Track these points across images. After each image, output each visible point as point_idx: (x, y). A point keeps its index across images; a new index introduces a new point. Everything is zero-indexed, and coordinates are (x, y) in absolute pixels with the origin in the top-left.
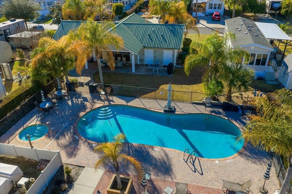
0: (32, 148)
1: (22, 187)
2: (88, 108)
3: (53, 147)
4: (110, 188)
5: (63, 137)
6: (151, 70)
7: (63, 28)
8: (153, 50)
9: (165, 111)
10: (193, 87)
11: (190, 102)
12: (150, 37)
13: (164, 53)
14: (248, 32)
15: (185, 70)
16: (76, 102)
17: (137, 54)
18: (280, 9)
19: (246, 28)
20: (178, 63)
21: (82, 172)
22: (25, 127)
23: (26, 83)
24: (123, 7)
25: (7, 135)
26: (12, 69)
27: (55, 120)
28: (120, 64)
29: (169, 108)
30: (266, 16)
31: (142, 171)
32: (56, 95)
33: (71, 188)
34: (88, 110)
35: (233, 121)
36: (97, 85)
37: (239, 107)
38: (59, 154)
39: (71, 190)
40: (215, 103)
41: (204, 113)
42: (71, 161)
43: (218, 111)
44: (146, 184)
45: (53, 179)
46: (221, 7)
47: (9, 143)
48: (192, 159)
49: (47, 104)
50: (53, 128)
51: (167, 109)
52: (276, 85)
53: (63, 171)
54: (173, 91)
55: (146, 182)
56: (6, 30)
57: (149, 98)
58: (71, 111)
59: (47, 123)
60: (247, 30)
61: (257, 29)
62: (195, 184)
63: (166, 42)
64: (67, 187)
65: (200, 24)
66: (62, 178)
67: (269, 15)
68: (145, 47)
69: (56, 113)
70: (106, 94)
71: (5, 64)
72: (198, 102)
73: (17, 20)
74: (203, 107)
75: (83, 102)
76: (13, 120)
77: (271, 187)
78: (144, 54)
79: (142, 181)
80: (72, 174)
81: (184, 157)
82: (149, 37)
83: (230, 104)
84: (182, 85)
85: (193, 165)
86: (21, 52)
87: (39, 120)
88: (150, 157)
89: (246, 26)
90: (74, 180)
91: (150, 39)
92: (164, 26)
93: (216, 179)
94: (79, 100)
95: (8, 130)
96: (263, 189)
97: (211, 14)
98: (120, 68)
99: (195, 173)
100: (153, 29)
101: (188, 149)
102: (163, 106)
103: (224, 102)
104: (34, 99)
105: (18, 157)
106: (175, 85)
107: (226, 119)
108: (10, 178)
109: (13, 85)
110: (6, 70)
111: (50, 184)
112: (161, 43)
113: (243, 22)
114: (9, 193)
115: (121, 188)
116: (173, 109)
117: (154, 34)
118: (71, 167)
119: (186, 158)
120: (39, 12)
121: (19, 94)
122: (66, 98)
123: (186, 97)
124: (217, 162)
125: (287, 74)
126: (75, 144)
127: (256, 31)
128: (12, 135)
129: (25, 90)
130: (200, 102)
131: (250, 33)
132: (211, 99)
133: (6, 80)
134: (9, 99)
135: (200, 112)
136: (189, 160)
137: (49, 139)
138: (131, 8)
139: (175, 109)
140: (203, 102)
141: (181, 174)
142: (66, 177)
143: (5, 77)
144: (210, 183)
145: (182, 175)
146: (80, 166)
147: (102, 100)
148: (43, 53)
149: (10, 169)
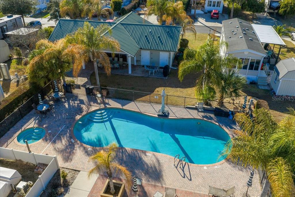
0: (30, 153)
1: (21, 191)
2: (85, 111)
3: (50, 151)
4: (103, 193)
5: (60, 141)
6: (148, 71)
7: (61, 27)
8: (149, 51)
9: (159, 115)
10: (187, 90)
11: (184, 106)
12: (147, 39)
13: (160, 55)
14: (243, 36)
15: (179, 76)
16: (72, 105)
17: (133, 56)
18: (278, 8)
19: (241, 31)
20: (174, 65)
21: (78, 176)
22: (23, 130)
23: (24, 84)
24: (121, 3)
25: (6, 138)
26: (9, 68)
27: (52, 123)
28: (116, 65)
29: (162, 113)
30: (265, 15)
31: (134, 179)
32: (53, 98)
33: (67, 192)
34: (84, 113)
35: (223, 126)
36: (93, 88)
37: (230, 113)
38: (55, 159)
39: (67, 193)
40: (207, 108)
41: (196, 119)
42: (67, 165)
43: (210, 116)
44: (137, 190)
45: (50, 182)
46: (220, 4)
47: (7, 146)
48: (182, 165)
49: (45, 107)
50: (50, 131)
51: (161, 113)
52: (268, 90)
53: (59, 175)
54: (167, 95)
55: (137, 188)
56: (3, 26)
57: (144, 101)
58: (68, 113)
59: (44, 126)
60: (242, 34)
61: (253, 32)
62: (184, 189)
63: (162, 44)
64: (63, 190)
65: (198, 22)
66: (59, 182)
67: (268, 14)
68: (141, 48)
69: (53, 116)
70: (102, 96)
71: (3, 64)
72: (191, 106)
73: (14, 16)
74: (196, 111)
75: (80, 105)
76: (11, 122)
77: (253, 193)
78: (141, 55)
79: (133, 187)
80: (68, 178)
81: (175, 162)
82: (145, 38)
83: (222, 110)
84: (177, 88)
85: (183, 170)
86: (18, 50)
87: (36, 123)
88: (142, 162)
89: (242, 29)
90: (70, 184)
91: (147, 40)
92: (161, 28)
93: (203, 185)
94: (76, 102)
95: (6, 132)
96: (246, 196)
97: (210, 12)
98: (117, 68)
99: (184, 179)
100: (150, 30)
101: (179, 155)
102: (158, 110)
103: (216, 108)
104: (32, 101)
105: (17, 160)
106: (170, 88)
107: (217, 125)
108: (9, 182)
109: (11, 85)
110: (4, 70)
111: (47, 187)
112: (158, 45)
113: (240, 24)
114: (9, 195)
115: (114, 193)
116: (167, 114)
117: (151, 35)
118: (67, 171)
119: (176, 163)
120: (36, 7)
121: (16, 97)
122: (63, 100)
123: (180, 101)
124: (205, 168)
125: (278, 80)
126: (71, 148)
127: (251, 34)
128: (11, 138)
129: (23, 92)
130: (193, 107)
131: (245, 38)
132: (204, 103)
133: (4, 79)
134: (8, 101)
135: (193, 117)
136: (179, 166)
137: (46, 142)
138: (129, 4)
139: (168, 113)
140: (196, 106)
141: (171, 179)
142: (62, 181)
143: (3, 77)
144: (197, 188)
145: (172, 181)
146: (76, 170)
147: (98, 103)
148: (41, 55)
149: (9, 173)
